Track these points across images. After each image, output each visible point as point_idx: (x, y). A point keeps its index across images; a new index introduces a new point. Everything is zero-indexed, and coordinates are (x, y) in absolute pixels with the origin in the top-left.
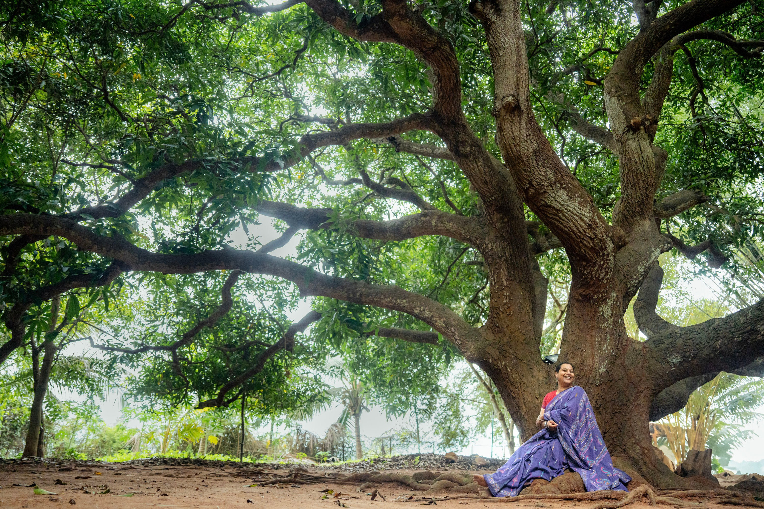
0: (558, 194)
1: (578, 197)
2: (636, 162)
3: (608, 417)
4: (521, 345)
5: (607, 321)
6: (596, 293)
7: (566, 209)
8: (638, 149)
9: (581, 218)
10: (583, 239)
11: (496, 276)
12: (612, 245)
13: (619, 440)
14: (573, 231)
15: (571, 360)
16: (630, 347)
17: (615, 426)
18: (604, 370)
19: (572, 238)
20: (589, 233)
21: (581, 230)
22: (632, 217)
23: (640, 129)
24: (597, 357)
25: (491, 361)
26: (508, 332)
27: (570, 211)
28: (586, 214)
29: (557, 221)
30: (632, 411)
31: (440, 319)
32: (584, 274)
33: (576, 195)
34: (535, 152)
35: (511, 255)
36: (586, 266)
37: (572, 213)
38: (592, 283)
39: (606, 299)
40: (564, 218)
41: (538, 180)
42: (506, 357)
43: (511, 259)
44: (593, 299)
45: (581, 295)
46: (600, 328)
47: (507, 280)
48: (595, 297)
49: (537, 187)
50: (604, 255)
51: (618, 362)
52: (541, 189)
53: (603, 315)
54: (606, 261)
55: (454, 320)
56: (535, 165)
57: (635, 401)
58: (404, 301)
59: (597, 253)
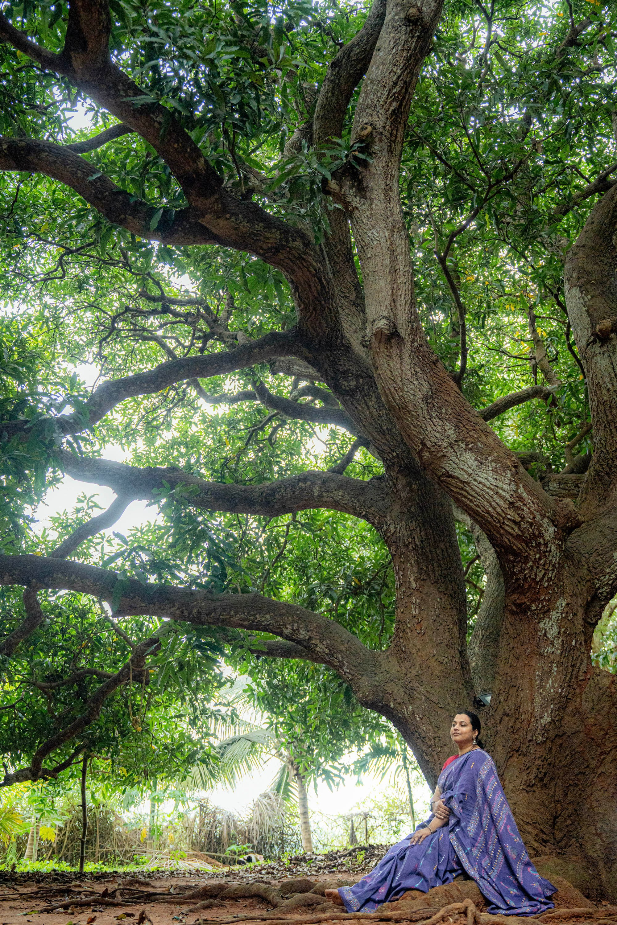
0: (461, 459)
1: (492, 461)
2: (608, 390)
3: (560, 792)
4: (437, 680)
5: (552, 643)
6: (534, 601)
7: (475, 480)
8: (611, 370)
9: (497, 493)
10: (503, 523)
11: (401, 573)
12: (552, 529)
13: (575, 829)
14: (488, 512)
15: (504, 704)
16: (591, 682)
17: (571, 807)
18: (549, 719)
19: (489, 523)
20: (512, 514)
21: (499, 510)
22: (608, 474)
23: (612, 339)
24: (538, 699)
25: (392, 706)
26: (418, 660)
27: (480, 483)
28: (505, 487)
29: (465, 497)
30: (592, 784)
31: (321, 641)
32: (514, 574)
33: (490, 459)
34: (426, 398)
36: (514, 561)
37: (484, 485)
38: (526, 586)
39: (548, 611)
40: (473, 493)
41: (432, 439)
42: (413, 699)
43: (422, 548)
44: (530, 610)
45: (514, 604)
46: (541, 654)
47: (416, 582)
48: (534, 607)
49: (432, 449)
50: (539, 545)
51: (571, 707)
52: (438, 452)
53: (545, 635)
54: (544, 554)
55: (342, 643)
56: (427, 417)
57: (597, 767)
58: (268, 616)
59: (527, 542)
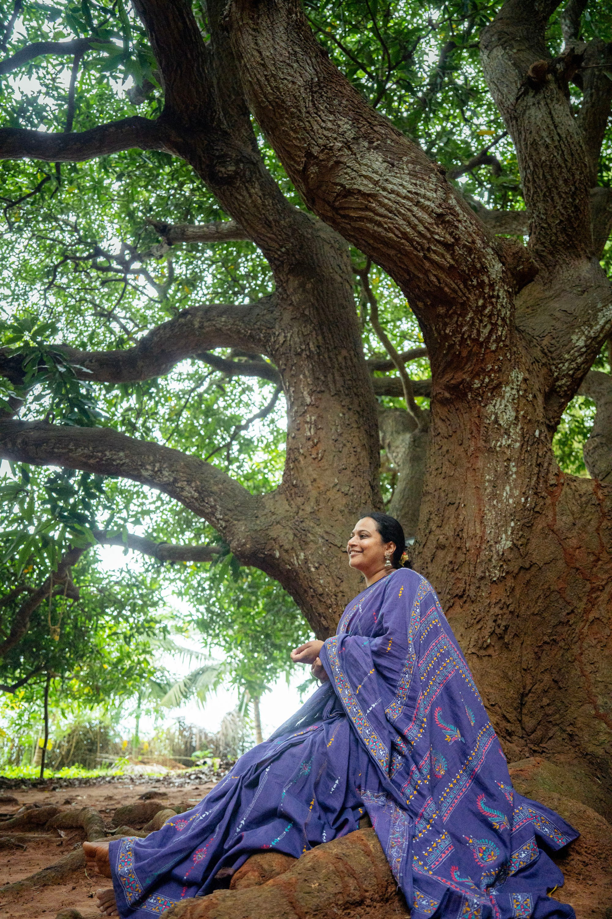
0: (364, 161)
1: (408, 162)
2: (547, 147)
3: (528, 656)
4: (340, 517)
5: (507, 432)
6: (477, 375)
7: (384, 189)
8: (549, 121)
9: (417, 204)
10: (429, 249)
11: (292, 389)
12: (498, 266)
13: (557, 711)
14: (405, 235)
15: (438, 532)
16: (566, 489)
17: (547, 678)
18: (509, 544)
19: (407, 254)
20: (440, 232)
21: (421, 228)
23: (548, 82)
24: (490, 516)
25: (277, 554)
26: (314, 493)
27: (392, 192)
28: (428, 194)
29: (371, 220)
30: (581, 638)
31: (189, 482)
32: (446, 337)
33: (405, 159)
34: (310, 86)
35: (318, 347)
36: (446, 315)
37: (398, 194)
38: (465, 354)
39: (499, 386)
40: (382, 211)
41: (320, 141)
42: (306, 543)
43: (319, 354)
44: (471, 390)
45: (448, 388)
46: (491, 450)
47: (311, 395)
48: (477, 384)
49: (322, 156)
50: (481, 284)
51: (540, 524)
52: (328, 160)
53: (496, 421)
54: (490, 299)
55: (216, 483)
56: (312, 110)
57: (586, 611)
58: (122, 454)
59: (465, 279)
